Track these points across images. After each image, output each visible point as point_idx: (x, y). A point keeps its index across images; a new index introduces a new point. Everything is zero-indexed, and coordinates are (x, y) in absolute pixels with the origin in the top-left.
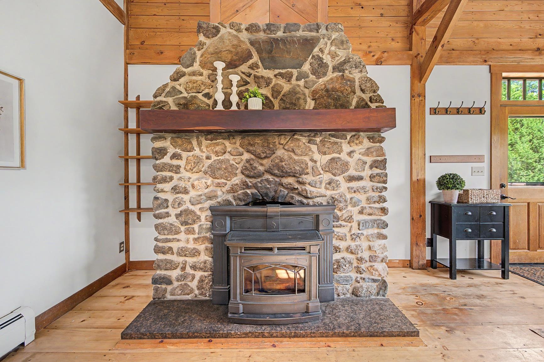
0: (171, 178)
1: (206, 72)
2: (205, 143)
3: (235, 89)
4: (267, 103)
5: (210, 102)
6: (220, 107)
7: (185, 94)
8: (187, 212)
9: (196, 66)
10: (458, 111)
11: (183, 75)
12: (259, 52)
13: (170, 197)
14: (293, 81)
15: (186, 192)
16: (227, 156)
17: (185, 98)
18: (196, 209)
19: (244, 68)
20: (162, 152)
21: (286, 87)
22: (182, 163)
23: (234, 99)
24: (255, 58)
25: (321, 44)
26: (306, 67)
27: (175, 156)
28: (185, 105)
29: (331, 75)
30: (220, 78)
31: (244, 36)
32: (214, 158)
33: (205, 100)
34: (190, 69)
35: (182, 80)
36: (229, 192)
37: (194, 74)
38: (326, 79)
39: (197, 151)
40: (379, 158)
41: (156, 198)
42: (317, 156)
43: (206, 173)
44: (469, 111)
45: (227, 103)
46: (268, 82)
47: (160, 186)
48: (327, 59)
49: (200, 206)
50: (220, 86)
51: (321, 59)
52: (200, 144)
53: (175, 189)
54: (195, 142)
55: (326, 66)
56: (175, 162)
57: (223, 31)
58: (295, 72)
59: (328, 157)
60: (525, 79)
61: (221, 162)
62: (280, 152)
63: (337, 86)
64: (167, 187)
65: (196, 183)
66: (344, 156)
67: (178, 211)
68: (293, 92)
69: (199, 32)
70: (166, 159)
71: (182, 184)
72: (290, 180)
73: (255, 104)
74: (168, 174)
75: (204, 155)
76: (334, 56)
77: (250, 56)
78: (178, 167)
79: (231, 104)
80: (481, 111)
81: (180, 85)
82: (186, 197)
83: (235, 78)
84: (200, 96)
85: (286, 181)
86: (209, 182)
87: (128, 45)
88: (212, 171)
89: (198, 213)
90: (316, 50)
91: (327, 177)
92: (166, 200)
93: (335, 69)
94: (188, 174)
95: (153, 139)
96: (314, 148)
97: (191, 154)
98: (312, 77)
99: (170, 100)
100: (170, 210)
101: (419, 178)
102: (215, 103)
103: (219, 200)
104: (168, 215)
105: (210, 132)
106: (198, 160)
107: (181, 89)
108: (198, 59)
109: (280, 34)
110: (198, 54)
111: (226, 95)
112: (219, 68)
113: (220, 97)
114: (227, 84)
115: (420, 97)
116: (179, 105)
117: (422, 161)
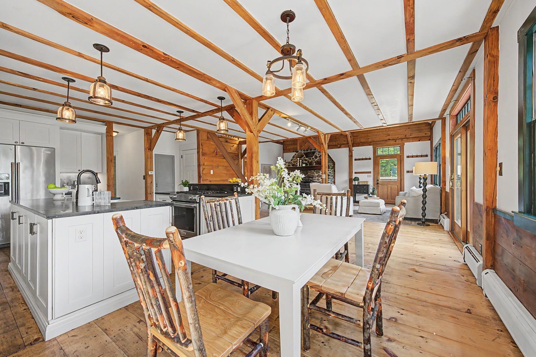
1: (296, 159)
3: (301, 162)
4: (306, 164)
7: (293, 163)
9: (295, 158)
10: (363, 159)
12: (305, 155)
14: (311, 159)
19: (303, 158)
21: (310, 161)
23: (301, 164)
24: (305, 156)
25: (316, 152)
26: (314, 157)
29: (318, 158)
30: (298, 161)
31: (303, 152)
34: (294, 159)
35: (293, 161)
37: (295, 159)
38: (317, 159)
42: (315, 174)
44: (366, 159)
45: (299, 165)
46: (307, 160)
48: (317, 155)
50: (298, 162)
51: (316, 155)
55: (317, 157)
57: (299, 151)
58: (312, 158)
59: (318, 174)
60: (388, 147)
62: (309, 173)
63: (319, 160)
66: (320, 174)
68: (311, 162)
69: (295, 152)
72: (311, 179)
73: (304, 165)
76: (319, 154)
77: (304, 156)
80: (370, 159)
83: (301, 161)
84: (295, 163)
85: (310, 179)
87: (284, 149)
90: (315, 154)
91: (317, 178)
93: (319, 157)
96: (315, 172)
98: (315, 159)
99: (291, 165)
101: (351, 177)
108: (295, 157)
109: (309, 151)
110: (295, 156)
111: (300, 163)
112: (298, 159)
113: (298, 164)
114: (299, 161)
115: (351, 156)
116: (292, 165)
117: (351, 173)
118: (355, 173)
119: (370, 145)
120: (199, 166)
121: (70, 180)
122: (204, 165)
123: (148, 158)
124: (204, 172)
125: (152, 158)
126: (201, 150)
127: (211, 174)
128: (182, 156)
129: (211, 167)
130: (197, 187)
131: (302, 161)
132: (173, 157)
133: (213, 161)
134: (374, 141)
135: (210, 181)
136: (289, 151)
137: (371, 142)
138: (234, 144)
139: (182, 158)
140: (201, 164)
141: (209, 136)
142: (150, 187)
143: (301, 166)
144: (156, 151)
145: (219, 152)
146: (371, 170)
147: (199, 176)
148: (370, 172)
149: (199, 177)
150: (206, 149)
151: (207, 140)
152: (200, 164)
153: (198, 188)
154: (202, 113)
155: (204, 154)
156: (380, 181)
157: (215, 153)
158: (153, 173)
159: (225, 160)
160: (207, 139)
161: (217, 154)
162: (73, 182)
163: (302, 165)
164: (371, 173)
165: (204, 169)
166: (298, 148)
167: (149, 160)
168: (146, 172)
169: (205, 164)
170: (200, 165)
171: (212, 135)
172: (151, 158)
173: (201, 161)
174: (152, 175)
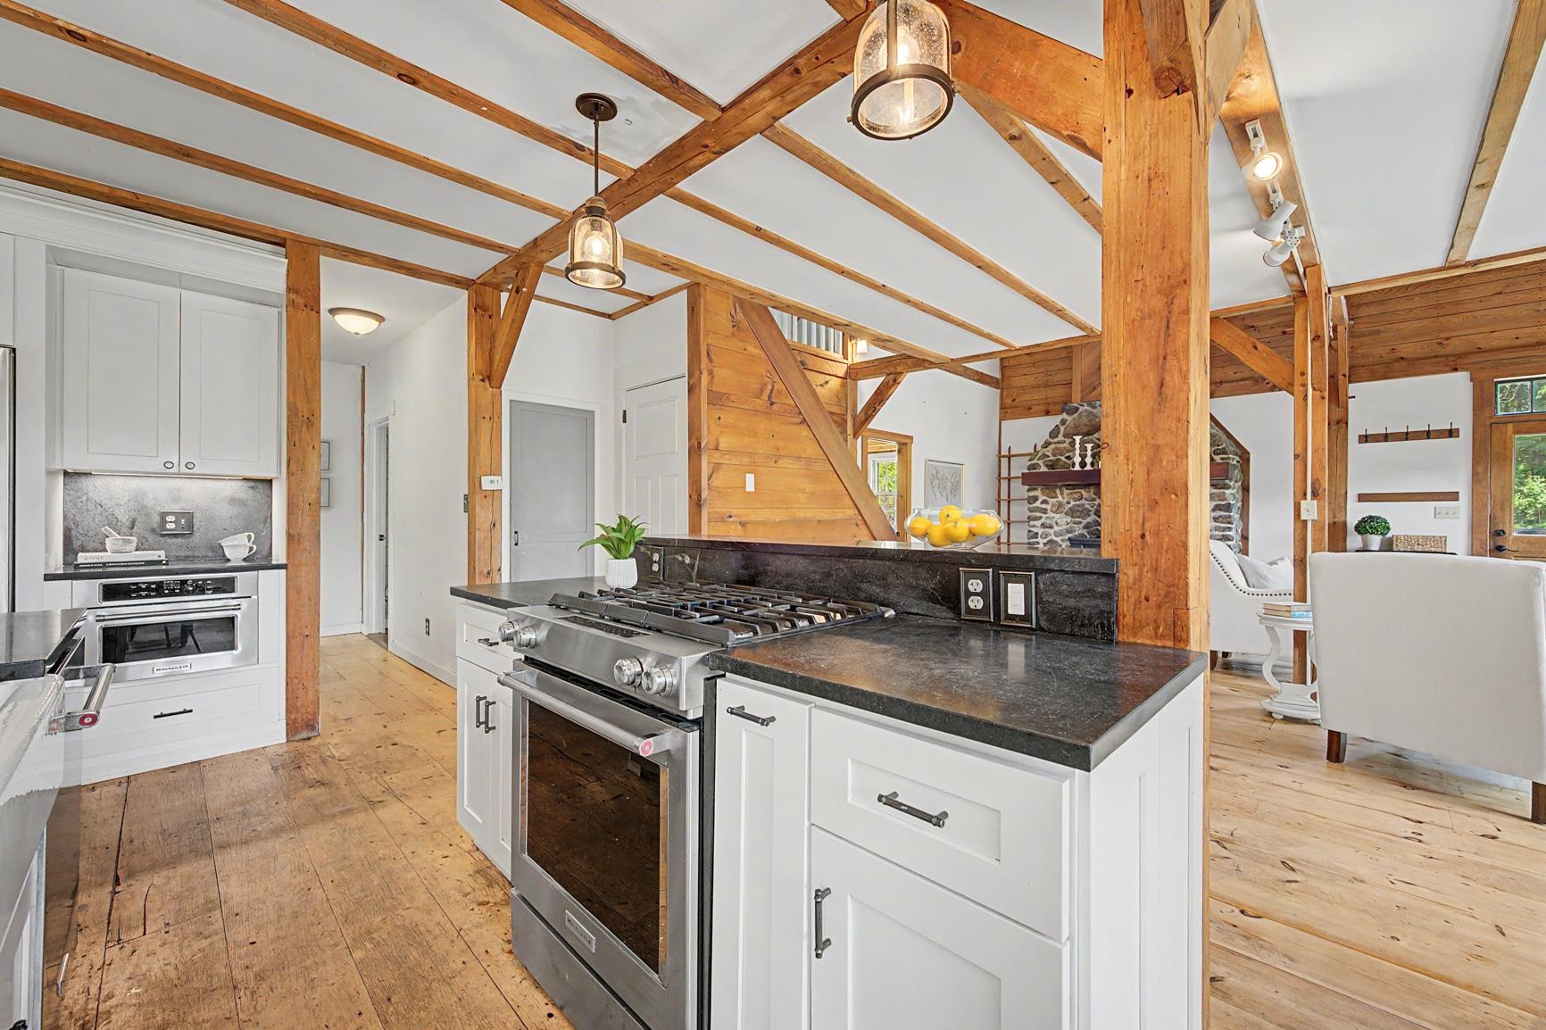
0: (1041, 518)
1: (1068, 441)
2: (1066, 492)
3: (1089, 453)
5: (1070, 462)
6: (1077, 468)
7: (1052, 458)
8: (1051, 541)
9: (1060, 437)
10: (1407, 436)
11: (1050, 443)
13: (1040, 531)
15: (1051, 527)
16: (1083, 501)
17: (1051, 460)
18: (1058, 539)
19: (1098, 435)
20: (1035, 499)
22: (1048, 507)
23: (1089, 460)
27: (1044, 502)
28: (1051, 466)
30: (1077, 446)
31: (1099, 411)
32: (1073, 503)
33: (1066, 461)
34: (1056, 440)
35: (1050, 447)
36: (1084, 528)
37: (1059, 443)
39: (1060, 498)
40: (1223, 503)
41: (1030, 531)
43: (1066, 514)
44: (1428, 435)
45: (1083, 464)
47: (1032, 523)
49: (1061, 538)
50: (1078, 452)
52: (1062, 494)
53: (1043, 526)
54: (1058, 491)
56: (1044, 506)
57: (1081, 409)
61: (1078, 506)
64: (1038, 523)
65: (1059, 521)
67: (1045, 541)
69: (1063, 412)
70: (1037, 504)
71: (1048, 522)
74: (1038, 514)
75: (1065, 501)
78: (1046, 510)
79: (1086, 464)
80: (1452, 433)
81: (1049, 451)
82: (1051, 531)
83: (1089, 446)
84: (1063, 458)
86: (1069, 519)
87: (1003, 407)
88: (1071, 512)
89: (1060, 542)
92: (1037, 533)
94: (1052, 515)
95: (1028, 490)
97: (1055, 500)
99: (1041, 462)
100: (1039, 540)
101: (1336, 520)
102: (1074, 465)
103: (1076, 533)
104: (1038, 543)
105: (1068, 485)
106: (1060, 505)
107: (1049, 454)
110: (1062, 428)
111: (1083, 457)
112: (1078, 439)
113: (1077, 460)
114: (1084, 449)
115: (1339, 424)
116: (1047, 466)
117: (1342, 500)
118: (1363, 498)
119: (1456, 370)
120: (695, 451)
121: (143, 510)
122: (717, 449)
123: (482, 417)
124: (716, 482)
125: (500, 418)
126: (705, 379)
127: (748, 490)
128: (625, 411)
129: (746, 460)
130: (688, 561)
131: (1093, 449)
132: (587, 417)
133: (754, 434)
134: (1480, 351)
135: (743, 524)
136: (1028, 411)
137: (1460, 356)
138: (828, 377)
139: (625, 421)
140: (703, 446)
141: (740, 316)
142: (487, 544)
143: (1088, 467)
144: (513, 388)
145: (780, 392)
146: (1462, 484)
147: (695, 497)
148: (1453, 496)
149: (696, 503)
150: (724, 377)
151: (733, 335)
152: (699, 443)
153: (692, 566)
154: (724, 110)
155: (716, 399)
156: (1515, 538)
157: (765, 397)
158: (499, 483)
159: (804, 432)
160: (731, 330)
161: (772, 404)
162: (157, 519)
163: (1092, 464)
164: (1457, 500)
165: (716, 467)
166: (1077, 395)
167: (485, 426)
168: (474, 482)
169: (722, 446)
170: (699, 447)
171: (754, 316)
172: (495, 416)
173: (704, 432)
174: (495, 495)
